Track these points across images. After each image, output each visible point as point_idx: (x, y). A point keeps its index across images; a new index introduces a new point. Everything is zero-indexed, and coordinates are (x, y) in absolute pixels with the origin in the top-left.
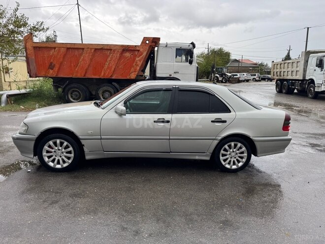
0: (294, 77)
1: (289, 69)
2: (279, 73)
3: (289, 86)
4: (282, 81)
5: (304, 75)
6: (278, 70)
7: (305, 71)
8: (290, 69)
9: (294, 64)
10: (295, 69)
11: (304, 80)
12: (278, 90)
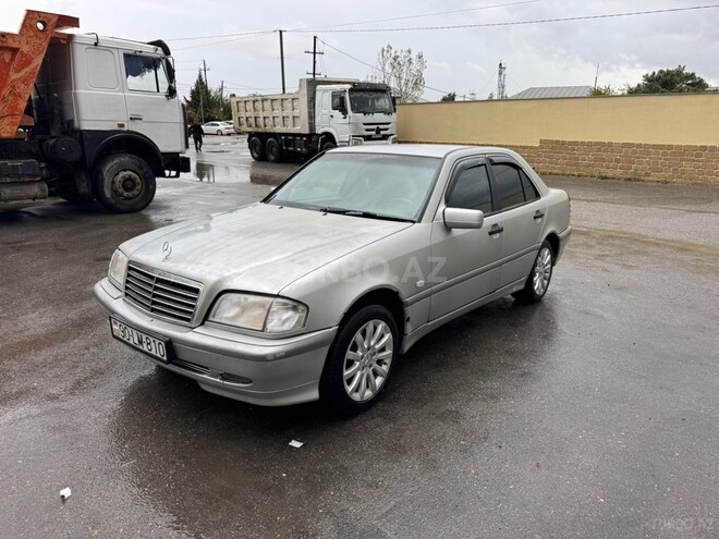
0: (290, 129)
1: (276, 113)
2: (252, 121)
3: (281, 146)
4: (263, 136)
5: (312, 125)
6: (248, 114)
7: (312, 116)
8: (278, 112)
9: (285, 103)
10: (288, 112)
11: (312, 135)
12: (255, 155)
